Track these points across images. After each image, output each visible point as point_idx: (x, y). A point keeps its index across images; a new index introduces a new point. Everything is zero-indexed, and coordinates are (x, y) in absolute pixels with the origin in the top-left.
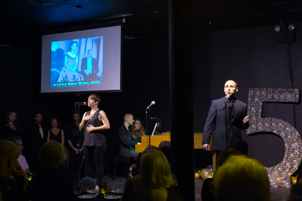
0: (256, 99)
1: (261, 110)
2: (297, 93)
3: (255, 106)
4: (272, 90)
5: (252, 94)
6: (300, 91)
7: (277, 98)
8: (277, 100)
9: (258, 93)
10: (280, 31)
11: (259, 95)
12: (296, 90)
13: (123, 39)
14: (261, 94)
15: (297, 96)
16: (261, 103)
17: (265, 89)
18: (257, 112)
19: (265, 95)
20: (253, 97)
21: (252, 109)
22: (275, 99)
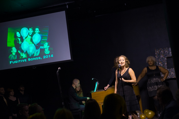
0: (162, 56)
1: (166, 63)
3: (162, 61)
5: (158, 53)
9: (162, 51)
11: (163, 53)
14: (165, 52)
16: (166, 59)
17: (167, 48)
18: (164, 65)
19: (168, 52)
20: (159, 55)
21: (160, 63)
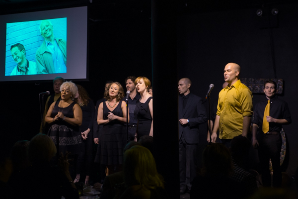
2: (281, 84)
4: (253, 80)
6: (284, 82)
7: (259, 89)
8: (258, 91)
10: (262, 15)
12: (279, 80)
13: (89, 22)
15: (281, 87)
22: (257, 90)
